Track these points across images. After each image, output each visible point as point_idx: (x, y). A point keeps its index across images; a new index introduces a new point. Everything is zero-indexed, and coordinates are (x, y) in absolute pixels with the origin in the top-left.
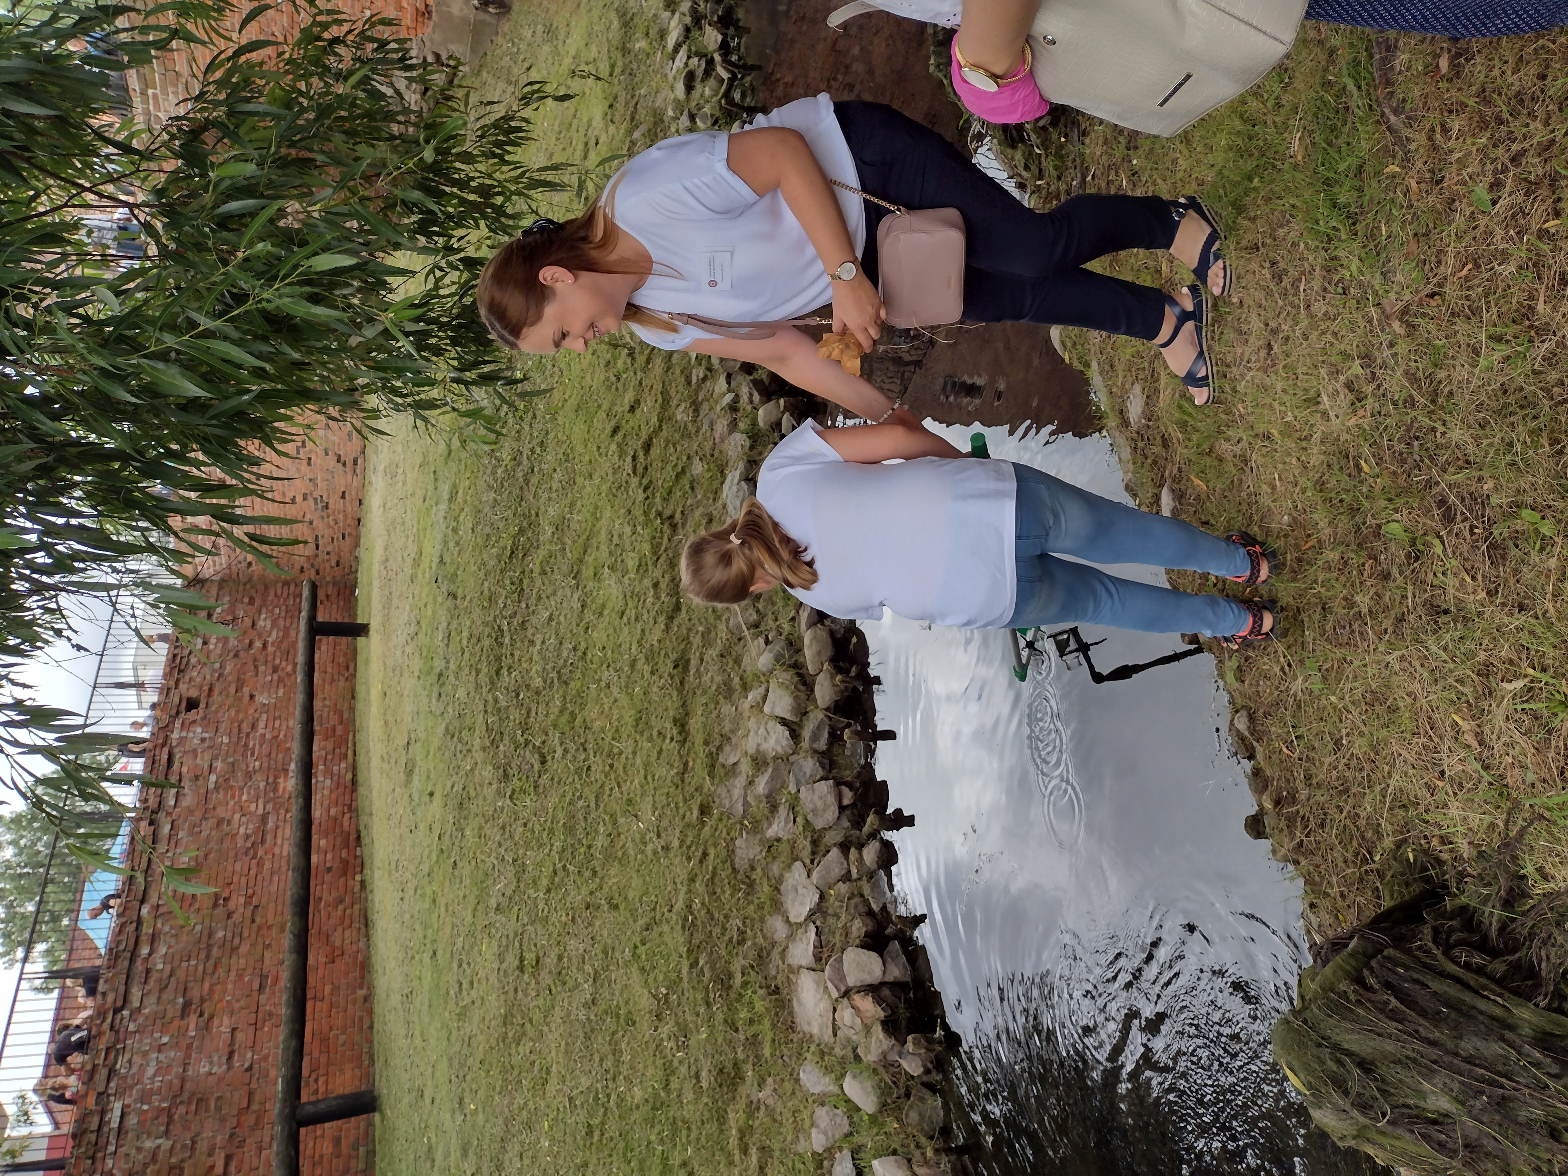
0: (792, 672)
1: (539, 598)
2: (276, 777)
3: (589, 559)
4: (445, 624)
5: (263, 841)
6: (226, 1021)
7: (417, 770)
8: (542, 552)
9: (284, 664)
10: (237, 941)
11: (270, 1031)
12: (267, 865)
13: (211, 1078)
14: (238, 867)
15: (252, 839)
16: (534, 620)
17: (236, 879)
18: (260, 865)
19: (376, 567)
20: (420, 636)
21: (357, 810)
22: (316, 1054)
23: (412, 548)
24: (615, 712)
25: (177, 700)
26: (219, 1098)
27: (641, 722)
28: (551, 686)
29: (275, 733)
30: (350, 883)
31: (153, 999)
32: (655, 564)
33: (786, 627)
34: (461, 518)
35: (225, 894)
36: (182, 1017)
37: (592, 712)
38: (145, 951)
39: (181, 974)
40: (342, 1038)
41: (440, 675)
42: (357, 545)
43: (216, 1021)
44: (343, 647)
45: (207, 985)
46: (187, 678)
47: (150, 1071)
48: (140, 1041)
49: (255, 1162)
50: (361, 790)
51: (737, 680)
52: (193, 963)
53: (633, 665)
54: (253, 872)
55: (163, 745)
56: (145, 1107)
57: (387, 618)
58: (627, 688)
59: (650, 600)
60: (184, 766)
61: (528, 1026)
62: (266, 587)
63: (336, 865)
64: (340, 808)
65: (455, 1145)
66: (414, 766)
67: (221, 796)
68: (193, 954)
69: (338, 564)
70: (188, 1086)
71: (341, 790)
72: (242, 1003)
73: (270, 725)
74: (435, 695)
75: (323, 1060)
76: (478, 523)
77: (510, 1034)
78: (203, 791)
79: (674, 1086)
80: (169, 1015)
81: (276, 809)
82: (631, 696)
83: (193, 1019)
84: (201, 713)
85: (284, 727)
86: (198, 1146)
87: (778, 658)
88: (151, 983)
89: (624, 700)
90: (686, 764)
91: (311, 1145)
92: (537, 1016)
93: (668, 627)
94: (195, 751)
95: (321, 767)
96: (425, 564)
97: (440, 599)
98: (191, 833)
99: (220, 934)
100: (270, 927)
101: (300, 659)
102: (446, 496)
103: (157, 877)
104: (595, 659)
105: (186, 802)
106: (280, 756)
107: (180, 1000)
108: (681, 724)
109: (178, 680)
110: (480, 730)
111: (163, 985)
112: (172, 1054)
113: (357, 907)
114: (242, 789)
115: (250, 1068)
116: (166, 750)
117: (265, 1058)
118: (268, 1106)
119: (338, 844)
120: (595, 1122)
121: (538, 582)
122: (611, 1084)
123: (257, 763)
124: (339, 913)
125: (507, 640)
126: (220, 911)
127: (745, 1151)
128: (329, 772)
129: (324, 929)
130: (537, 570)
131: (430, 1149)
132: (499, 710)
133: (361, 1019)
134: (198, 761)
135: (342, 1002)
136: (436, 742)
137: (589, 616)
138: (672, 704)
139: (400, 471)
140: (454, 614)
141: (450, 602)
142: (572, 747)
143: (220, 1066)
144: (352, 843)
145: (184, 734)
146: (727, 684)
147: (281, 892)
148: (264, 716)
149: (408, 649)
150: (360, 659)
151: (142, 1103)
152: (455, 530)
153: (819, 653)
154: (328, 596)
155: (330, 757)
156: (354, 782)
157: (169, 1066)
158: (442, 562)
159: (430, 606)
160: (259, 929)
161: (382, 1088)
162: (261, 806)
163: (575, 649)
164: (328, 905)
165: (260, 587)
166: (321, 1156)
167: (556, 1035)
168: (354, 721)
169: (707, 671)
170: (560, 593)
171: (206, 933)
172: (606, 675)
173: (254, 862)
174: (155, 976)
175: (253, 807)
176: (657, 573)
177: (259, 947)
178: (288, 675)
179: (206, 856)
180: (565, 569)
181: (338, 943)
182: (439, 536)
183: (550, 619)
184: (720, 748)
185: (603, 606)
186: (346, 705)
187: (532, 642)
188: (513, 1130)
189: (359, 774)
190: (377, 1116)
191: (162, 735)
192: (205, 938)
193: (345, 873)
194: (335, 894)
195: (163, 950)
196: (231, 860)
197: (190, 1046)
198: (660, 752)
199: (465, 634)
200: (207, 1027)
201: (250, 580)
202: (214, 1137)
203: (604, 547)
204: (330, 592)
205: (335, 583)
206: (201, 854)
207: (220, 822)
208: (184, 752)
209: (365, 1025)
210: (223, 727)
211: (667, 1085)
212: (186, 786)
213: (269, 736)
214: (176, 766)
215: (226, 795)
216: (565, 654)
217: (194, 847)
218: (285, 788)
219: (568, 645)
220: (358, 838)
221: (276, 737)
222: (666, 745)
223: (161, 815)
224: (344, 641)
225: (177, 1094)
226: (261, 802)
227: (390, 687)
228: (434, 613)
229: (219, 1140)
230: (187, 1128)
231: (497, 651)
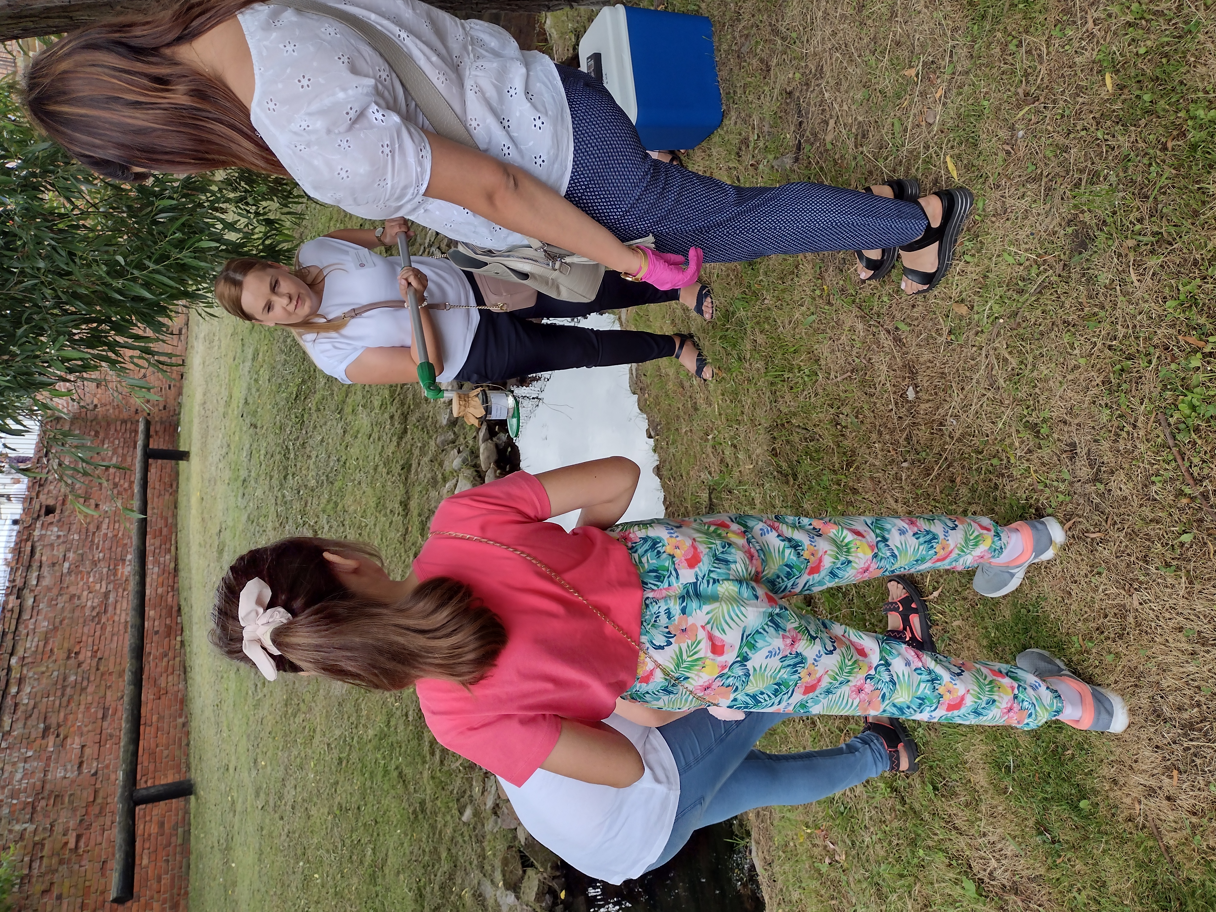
0: (473, 469)
1: (315, 427)
2: (116, 565)
3: (349, 401)
4: (248, 446)
5: (105, 612)
6: (77, 740)
7: (226, 549)
8: (318, 396)
9: (122, 482)
10: (85, 683)
11: (111, 748)
12: (109, 629)
13: (65, 781)
14: (86, 630)
15: (97, 610)
16: (311, 442)
17: (84, 639)
18: (103, 628)
19: (196, 408)
20: (231, 455)
21: (178, 589)
22: (146, 764)
23: (225, 394)
24: (364, 500)
25: (37, 507)
26: (71, 795)
27: (380, 505)
28: (322, 486)
29: (115, 533)
30: (173, 642)
31: (20, 724)
32: (392, 404)
33: (471, 442)
34: (261, 372)
35: (76, 649)
36: (43, 737)
37: (349, 500)
38: (14, 690)
39: (42, 707)
40: (166, 752)
41: (244, 481)
42: (180, 393)
43: (69, 741)
44: (168, 470)
45: (62, 715)
46: (46, 491)
47: (18, 776)
48: (10, 755)
49: (99, 839)
50: (182, 574)
51: (440, 476)
52: (51, 699)
53: (376, 469)
54: (98, 634)
55: (27, 540)
56: (15, 802)
57: (204, 444)
58: (372, 485)
59: (388, 427)
60: (44, 555)
61: (302, 705)
62: (108, 424)
63: (162, 629)
64: (165, 588)
65: (251, 791)
66: (224, 546)
67: (73, 577)
68: (51, 693)
69: (165, 408)
70: (48, 787)
71: (166, 575)
72: (90, 727)
73: (111, 526)
74: (240, 494)
75: (151, 767)
76: (273, 376)
77: (290, 711)
78: (58, 574)
79: (392, 723)
80: (33, 736)
81: (116, 589)
82: (374, 489)
83: (51, 739)
84: (57, 517)
85: (122, 529)
86: (55, 829)
87: (464, 462)
88: (19, 713)
89: (369, 491)
90: (407, 529)
91: (142, 827)
92: (308, 697)
93: (398, 444)
94: (52, 545)
95: (151, 558)
96: (234, 404)
97: (245, 429)
98: (49, 605)
99: (72, 678)
100: (111, 674)
101: (137, 476)
102: (250, 356)
103: (23, 637)
104: (352, 466)
105: (46, 582)
106: (119, 549)
107: (42, 726)
108: (405, 505)
109: (39, 492)
110: (272, 516)
111: (28, 713)
112: (35, 764)
113: (178, 659)
114: (89, 573)
115: (96, 773)
116: (29, 544)
117: (107, 766)
118: (109, 800)
119: (163, 614)
120: (343, 755)
121: (314, 416)
122: (354, 731)
123: (101, 555)
124: (164, 664)
125: (292, 456)
126: (72, 662)
128: (157, 562)
129: (152, 675)
130: (314, 408)
131: (233, 802)
132: (286, 503)
133: (180, 739)
134: (55, 552)
135: (166, 726)
136: (241, 527)
137: (348, 438)
138: (400, 492)
139: (216, 338)
140: (255, 438)
141: (252, 430)
142: (335, 524)
143: (72, 772)
144: (174, 614)
145: (43, 532)
146: (434, 478)
147: (119, 648)
148: (107, 520)
149: (221, 466)
150: (182, 478)
151: (12, 798)
152: (256, 381)
153: (488, 457)
154: (156, 432)
155: (157, 551)
156: (176, 570)
157: (33, 772)
158: (246, 402)
159: (237, 434)
160: (103, 675)
161: (195, 776)
162: (104, 586)
163: (338, 460)
164: (155, 658)
165: (104, 424)
166: (150, 835)
167: (320, 707)
168: (176, 524)
169: (422, 471)
170: (329, 423)
171: (61, 677)
172: (358, 476)
173: (99, 626)
174: (21, 708)
175: (98, 586)
176: (393, 409)
177: (103, 688)
178: (125, 490)
179: (61, 622)
180: (333, 408)
181: (163, 685)
182: (245, 385)
183: (322, 441)
184: (428, 518)
185: (358, 432)
186: (170, 513)
187: (309, 457)
188: (290, 772)
189: (180, 561)
190: (192, 797)
191: (26, 533)
192: (60, 681)
193: (169, 635)
194: (161, 650)
195: (28, 690)
196: (80, 625)
197: (49, 758)
198: (391, 523)
199: (263, 452)
200: (63, 745)
201: (96, 418)
202: (67, 822)
203: (359, 393)
204: (158, 429)
205: (162, 422)
206: (58, 620)
207: (72, 597)
208: (44, 546)
209: (184, 743)
210: (74, 528)
211: (388, 725)
212: (45, 571)
213: (110, 535)
214: (37, 556)
215: (76, 578)
216: (332, 464)
217: (51, 615)
218: (122, 573)
219: (334, 458)
220: (179, 609)
221: (116, 536)
222: (396, 518)
223: (26, 592)
224: (168, 464)
225: (39, 792)
226: (104, 583)
227: (206, 493)
228: (240, 438)
229: (72, 824)
230: (46, 816)
231: (285, 463)
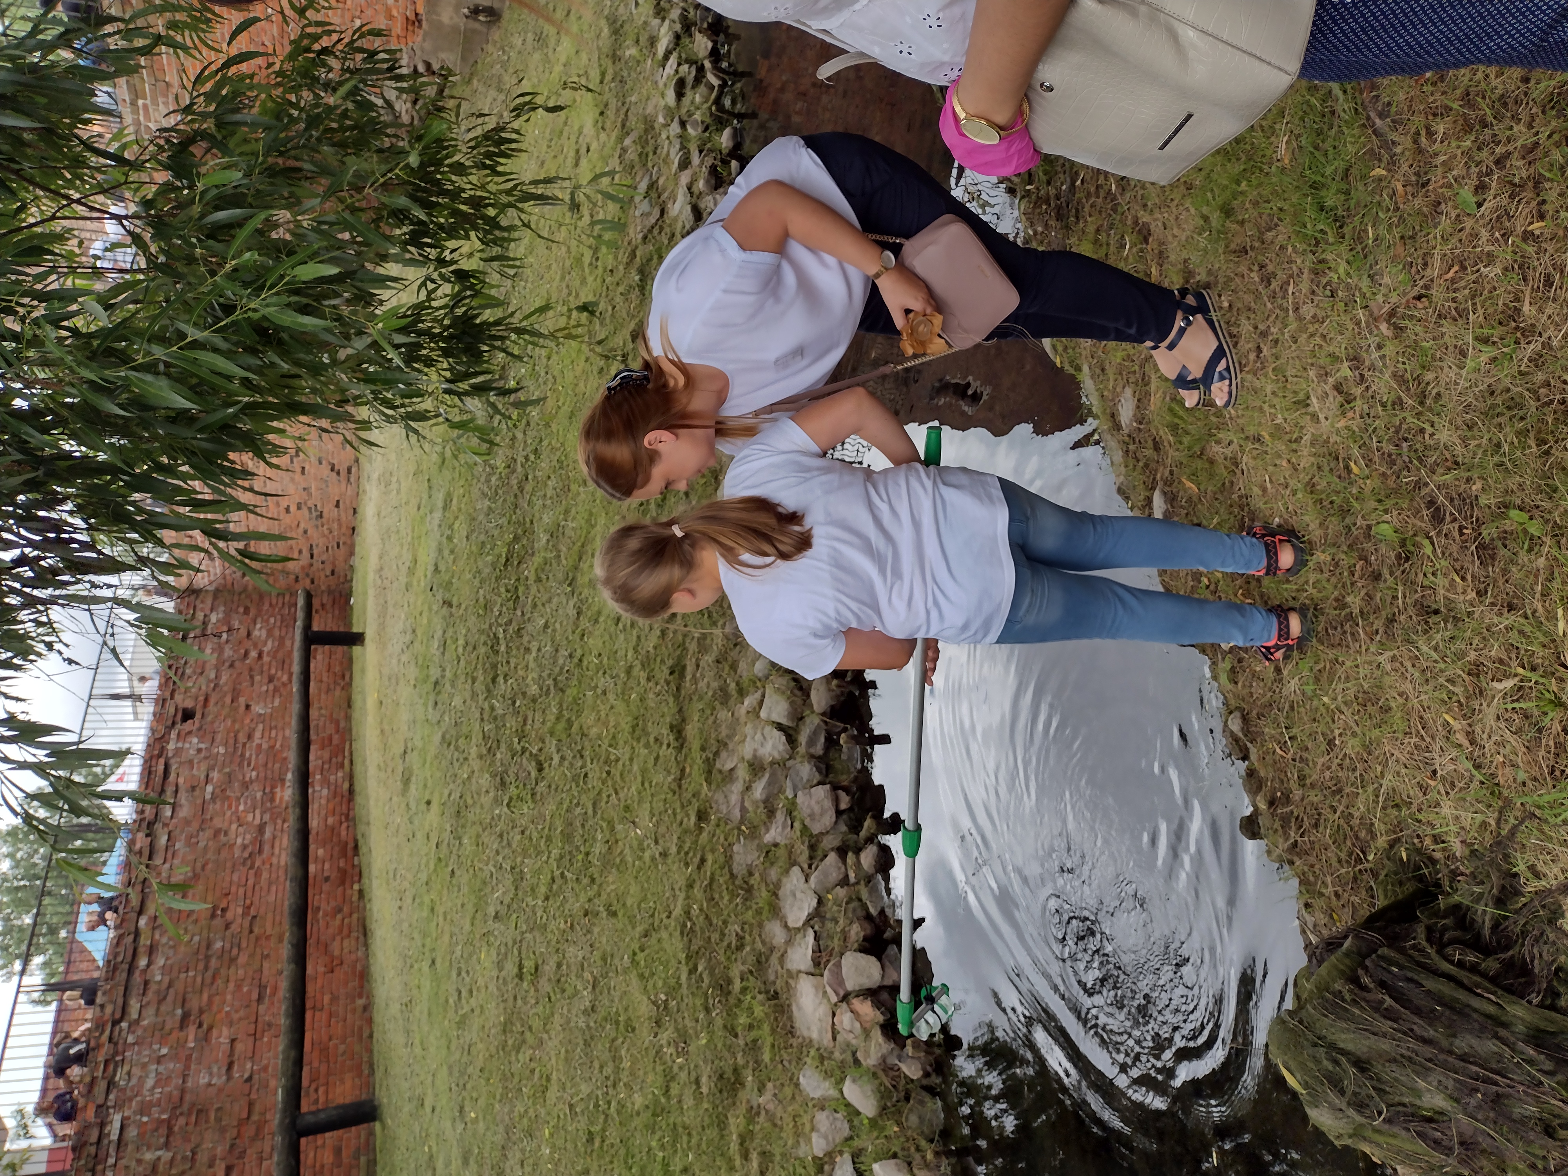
0: (788, 677)
1: (535, 606)
2: (273, 787)
3: (584, 566)
4: (439, 633)
5: (260, 852)
6: (225, 1032)
7: (414, 779)
8: (537, 560)
9: (279, 673)
10: (235, 951)
11: (270, 1042)
12: (265, 875)
13: (211, 1089)
14: (235, 877)
15: (250, 849)
16: (529, 627)
17: (233, 889)
18: (258, 874)
19: (371, 576)
20: (417, 644)
21: (354, 819)
22: (316, 1064)
23: (407, 557)
24: (612, 719)
25: (172, 711)
26: (219, 1109)
27: (638, 729)
28: (547, 694)
29: (272, 743)
30: (349, 892)
31: (150, 1011)
34: (456, 526)
35: (223, 905)
36: (181, 1028)
37: (588, 719)
38: (143, 962)
39: (179, 986)
40: (342, 1048)
41: (436, 683)
42: (352, 553)
43: (215, 1032)
44: (339, 656)
45: (205, 996)
46: (183, 688)
47: (150, 1083)
48: (139, 1053)
50: (359, 799)
51: (733, 685)
52: (191, 974)
53: (629, 671)
54: (251, 882)
55: (159, 756)
56: (145, 1119)
57: (382, 626)
58: (624, 695)
60: (181, 777)
61: (528, 1034)
62: (261, 597)
63: (334, 875)
64: (337, 818)
65: (456, 1153)
66: (411, 775)
67: (218, 806)
68: (192, 965)
69: (333, 573)
70: (188, 1098)
71: (338, 799)
72: (242, 1013)
73: (267, 734)
74: (431, 704)
75: (323, 1069)
76: (473, 531)
77: (510, 1042)
78: (199, 801)
79: (674, 1092)
80: (168, 1027)
81: (273, 820)
82: (627, 702)
83: (192, 1030)
84: (197, 724)
85: (280, 738)
86: (198, 1157)
88: (150, 994)
89: (620, 706)
90: (683, 770)
91: (312, 1155)
92: (536, 1024)
93: (663, 634)
94: (191, 762)
95: (318, 777)
96: (420, 573)
97: (435, 608)
98: (188, 844)
99: (219, 945)
100: (268, 938)
101: (296, 668)
102: (440, 504)
104: (591, 666)
105: (183, 812)
106: (277, 766)
107: (179, 1012)
108: (678, 730)
109: (173, 691)
110: (477, 738)
111: (161, 997)
112: (171, 1066)
113: (355, 916)
114: (238, 799)
115: (250, 1079)
116: (162, 761)
117: (265, 1069)
118: (268, 1117)
119: (335, 854)
120: (596, 1128)
121: (534, 589)
122: (611, 1091)
123: (254, 774)
124: (337, 922)
125: (503, 648)
126: (218, 922)
127: (746, 1156)
128: (326, 782)
129: (323, 938)
130: (532, 578)
131: (431, 1157)
132: (495, 718)
133: (361, 1028)
134: (195, 772)
135: (341, 1010)
136: (432, 750)
137: (584, 623)
138: (669, 710)
139: (394, 479)
140: (450, 622)
141: (445, 610)
142: (569, 754)
143: (220, 1077)
144: (350, 853)
145: (180, 745)
146: (723, 689)
147: (279, 902)
148: (261, 726)
149: (404, 658)
150: (356, 668)
151: (142, 1115)
152: (450, 538)
154: (323, 605)
155: (326, 766)
156: (351, 791)
157: (169, 1078)
158: (436, 570)
159: (425, 615)
160: (257, 939)
161: (383, 1097)
162: (258, 816)
163: (571, 656)
164: (326, 915)
165: (255, 597)
166: (322, 1166)
167: (556, 1042)
168: (350, 730)
169: (703, 677)
170: (555, 600)
171: (204, 944)
172: (602, 682)
173: (252, 872)
174: (153, 988)
175: (250, 817)
177: (258, 957)
178: (284, 685)
179: (203, 867)
180: (560, 576)
181: (337, 953)
182: (434, 545)
183: (546, 626)
184: (717, 754)
185: (599, 613)
186: (342, 714)
187: (528, 650)
188: (514, 1138)
189: (356, 783)
190: (377, 1125)
191: (158, 746)
192: (203, 950)
193: (342, 882)
194: (333, 904)
195: (161, 962)
196: (228, 871)
197: (189, 1058)
198: (657, 759)
199: (461, 642)
200: (207, 1038)
201: (245, 590)
202: (214, 1148)
204: (325, 601)
205: (330, 592)
206: (199, 865)
207: (217, 832)
208: (181, 763)
209: (365, 1035)
210: (219, 737)
211: (667, 1091)
212: (183, 797)
213: (265, 746)
214: (172, 777)
215: (223, 805)
216: (561, 661)
217: (191, 857)
218: (281, 798)
219: (564, 653)
220: (356, 847)
221: (272, 747)
222: (663, 751)
223: (158, 826)
224: (339, 650)
225: (177, 1105)
226: (258, 812)
227: (386, 696)
228: (429, 621)
229: (219, 1151)
230: (187, 1140)
231: (493, 659)
